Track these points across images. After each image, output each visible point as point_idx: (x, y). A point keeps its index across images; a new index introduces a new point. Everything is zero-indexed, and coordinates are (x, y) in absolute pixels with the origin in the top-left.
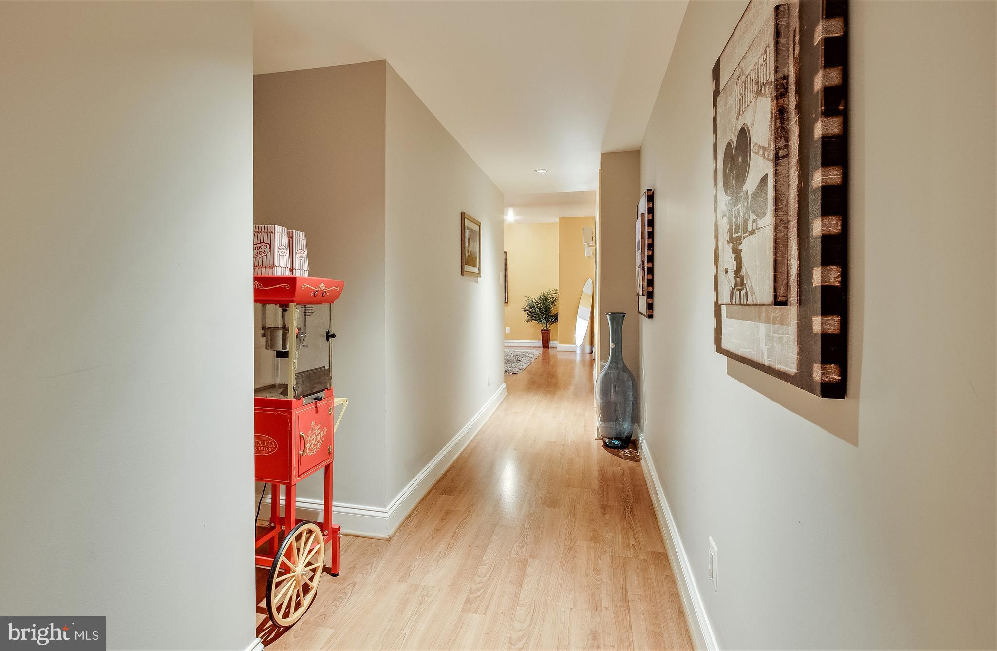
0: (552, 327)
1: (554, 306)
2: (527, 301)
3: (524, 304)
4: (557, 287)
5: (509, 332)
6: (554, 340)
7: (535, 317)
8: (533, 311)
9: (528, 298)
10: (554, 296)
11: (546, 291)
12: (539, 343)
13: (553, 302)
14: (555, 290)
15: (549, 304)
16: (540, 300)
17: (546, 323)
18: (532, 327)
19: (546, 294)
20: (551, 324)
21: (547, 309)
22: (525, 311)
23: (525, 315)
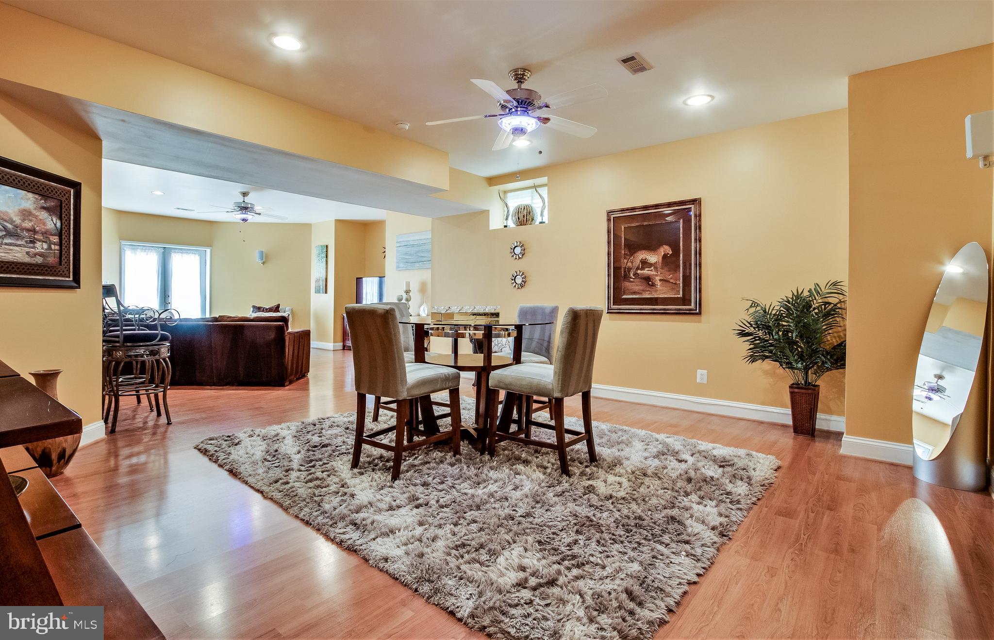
0: (824, 383)
1: (830, 326)
2: (752, 310)
3: (743, 316)
4: (842, 275)
5: (705, 381)
6: (829, 412)
7: (771, 352)
8: (767, 337)
9: (754, 304)
10: (830, 300)
11: (805, 286)
12: (784, 415)
13: (827, 315)
14: (835, 284)
15: (816, 321)
16: (788, 309)
17: (806, 369)
18: (766, 373)
19: (806, 293)
20: (822, 370)
21: (808, 333)
22: (743, 334)
23: (743, 346)
